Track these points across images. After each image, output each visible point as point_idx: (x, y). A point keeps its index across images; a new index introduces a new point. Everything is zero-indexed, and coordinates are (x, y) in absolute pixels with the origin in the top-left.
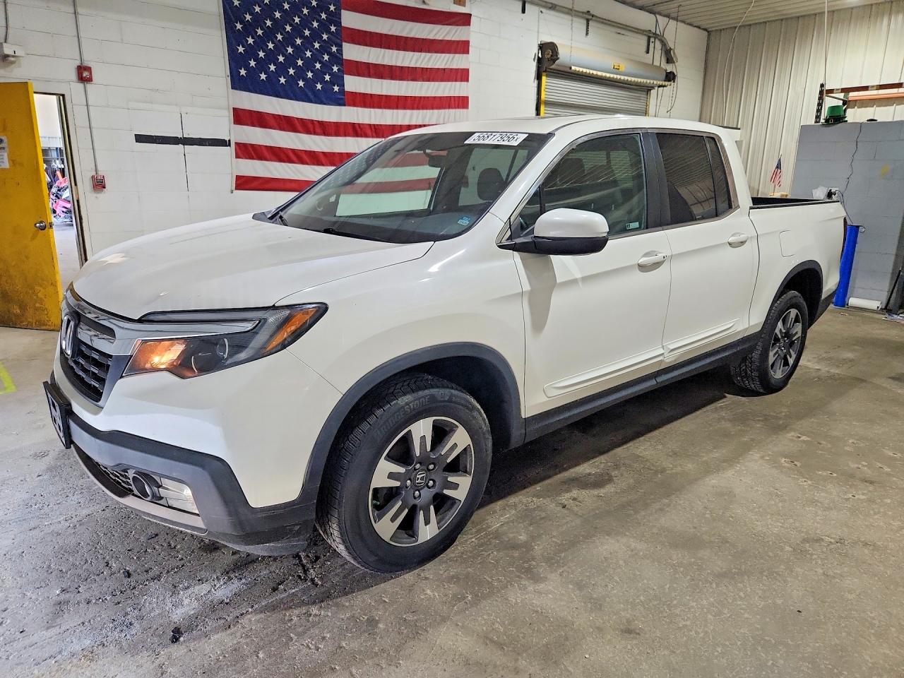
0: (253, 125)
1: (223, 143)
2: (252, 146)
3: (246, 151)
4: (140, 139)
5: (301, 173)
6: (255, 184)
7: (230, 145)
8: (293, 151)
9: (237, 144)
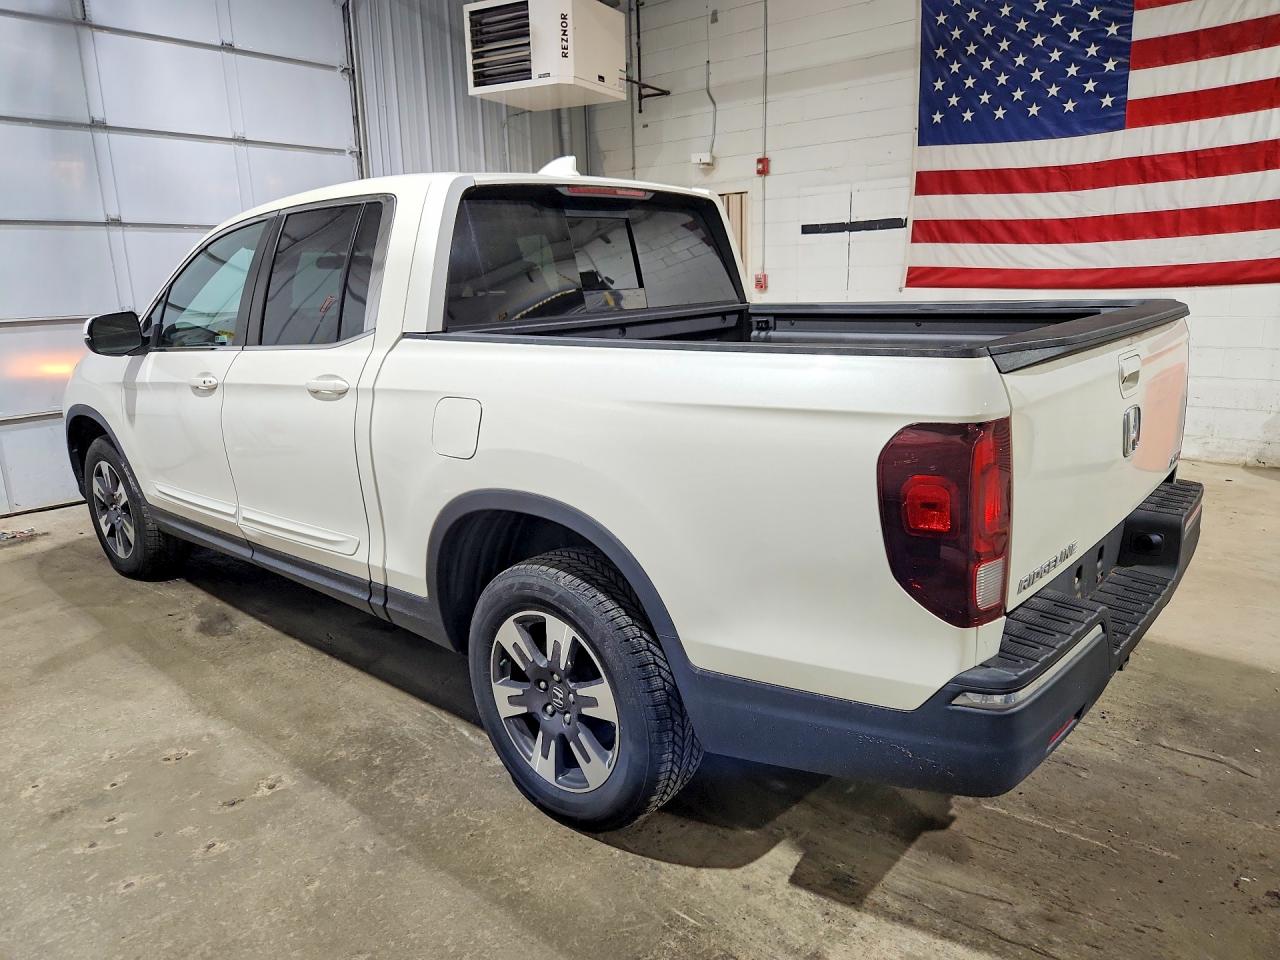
0: (944, 192)
1: (897, 223)
2: (937, 222)
3: (929, 231)
4: (807, 229)
5: (1012, 258)
6: (932, 279)
7: (905, 226)
8: (1003, 223)
9: (916, 223)
